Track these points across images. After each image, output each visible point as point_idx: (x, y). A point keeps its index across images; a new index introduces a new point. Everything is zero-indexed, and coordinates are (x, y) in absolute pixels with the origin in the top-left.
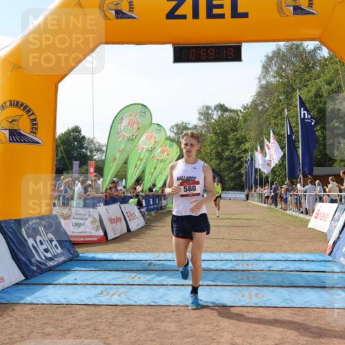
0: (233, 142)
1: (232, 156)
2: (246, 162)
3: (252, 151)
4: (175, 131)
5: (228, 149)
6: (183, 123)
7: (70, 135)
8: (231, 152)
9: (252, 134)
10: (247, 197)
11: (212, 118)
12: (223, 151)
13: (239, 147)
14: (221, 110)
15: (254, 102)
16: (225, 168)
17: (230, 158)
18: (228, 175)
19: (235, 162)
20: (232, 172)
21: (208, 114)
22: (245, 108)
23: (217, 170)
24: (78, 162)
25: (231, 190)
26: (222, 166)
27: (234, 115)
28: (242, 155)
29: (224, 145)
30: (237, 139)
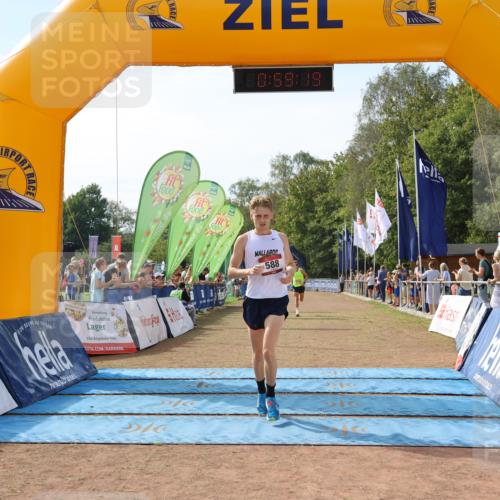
0: (321, 208)
1: (320, 227)
2: (341, 237)
3: (349, 220)
4: (238, 191)
5: (314, 218)
6: (248, 180)
7: (84, 197)
8: (319, 222)
9: (349, 196)
10: (342, 286)
11: (291, 172)
12: (306, 221)
13: (330, 214)
14: (304, 161)
15: (351, 149)
16: (309, 246)
17: (317, 231)
18: (314, 256)
19: (323, 236)
20: (320, 251)
21: (285, 167)
22: (338, 158)
23: (298, 248)
24: (97, 237)
25: (318, 277)
26: (305, 242)
27: (322, 169)
28: (335, 226)
29: (308, 211)
30: (327, 203)
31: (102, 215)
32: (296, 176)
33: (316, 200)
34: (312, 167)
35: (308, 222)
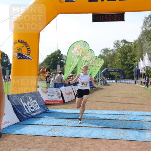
0: (129, 57)
1: (129, 63)
2: (135, 66)
3: (138, 61)
4: (103, 52)
5: (127, 60)
6: (106, 48)
7: (56, 54)
8: (129, 61)
9: (138, 53)
10: (135, 82)
11: (120, 46)
12: (125, 61)
13: (132, 59)
14: (124, 42)
15: (139, 39)
16: (125, 69)
17: (128, 64)
18: (127, 72)
19: (130, 66)
20: (129, 71)
21: (118, 44)
22: (135, 41)
23: (122, 70)
24: (59, 66)
25: (128, 79)
26: (124, 68)
27: (130, 45)
28: (133, 63)
29: (125, 58)
30: (131, 56)
31: (61, 59)
32: (121, 47)
33: (128, 55)
34: (127, 44)
35: (125, 62)
